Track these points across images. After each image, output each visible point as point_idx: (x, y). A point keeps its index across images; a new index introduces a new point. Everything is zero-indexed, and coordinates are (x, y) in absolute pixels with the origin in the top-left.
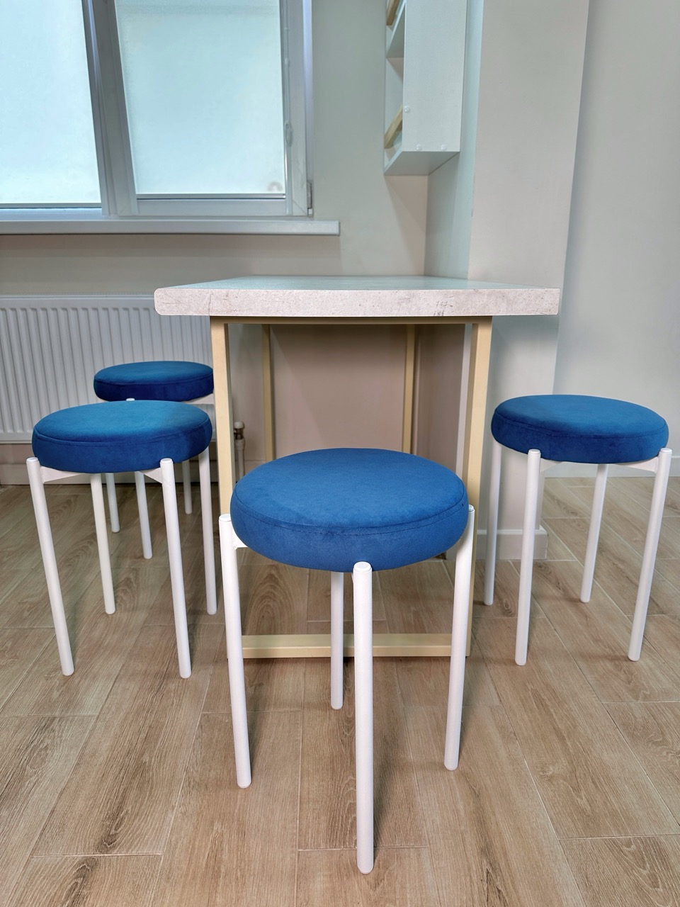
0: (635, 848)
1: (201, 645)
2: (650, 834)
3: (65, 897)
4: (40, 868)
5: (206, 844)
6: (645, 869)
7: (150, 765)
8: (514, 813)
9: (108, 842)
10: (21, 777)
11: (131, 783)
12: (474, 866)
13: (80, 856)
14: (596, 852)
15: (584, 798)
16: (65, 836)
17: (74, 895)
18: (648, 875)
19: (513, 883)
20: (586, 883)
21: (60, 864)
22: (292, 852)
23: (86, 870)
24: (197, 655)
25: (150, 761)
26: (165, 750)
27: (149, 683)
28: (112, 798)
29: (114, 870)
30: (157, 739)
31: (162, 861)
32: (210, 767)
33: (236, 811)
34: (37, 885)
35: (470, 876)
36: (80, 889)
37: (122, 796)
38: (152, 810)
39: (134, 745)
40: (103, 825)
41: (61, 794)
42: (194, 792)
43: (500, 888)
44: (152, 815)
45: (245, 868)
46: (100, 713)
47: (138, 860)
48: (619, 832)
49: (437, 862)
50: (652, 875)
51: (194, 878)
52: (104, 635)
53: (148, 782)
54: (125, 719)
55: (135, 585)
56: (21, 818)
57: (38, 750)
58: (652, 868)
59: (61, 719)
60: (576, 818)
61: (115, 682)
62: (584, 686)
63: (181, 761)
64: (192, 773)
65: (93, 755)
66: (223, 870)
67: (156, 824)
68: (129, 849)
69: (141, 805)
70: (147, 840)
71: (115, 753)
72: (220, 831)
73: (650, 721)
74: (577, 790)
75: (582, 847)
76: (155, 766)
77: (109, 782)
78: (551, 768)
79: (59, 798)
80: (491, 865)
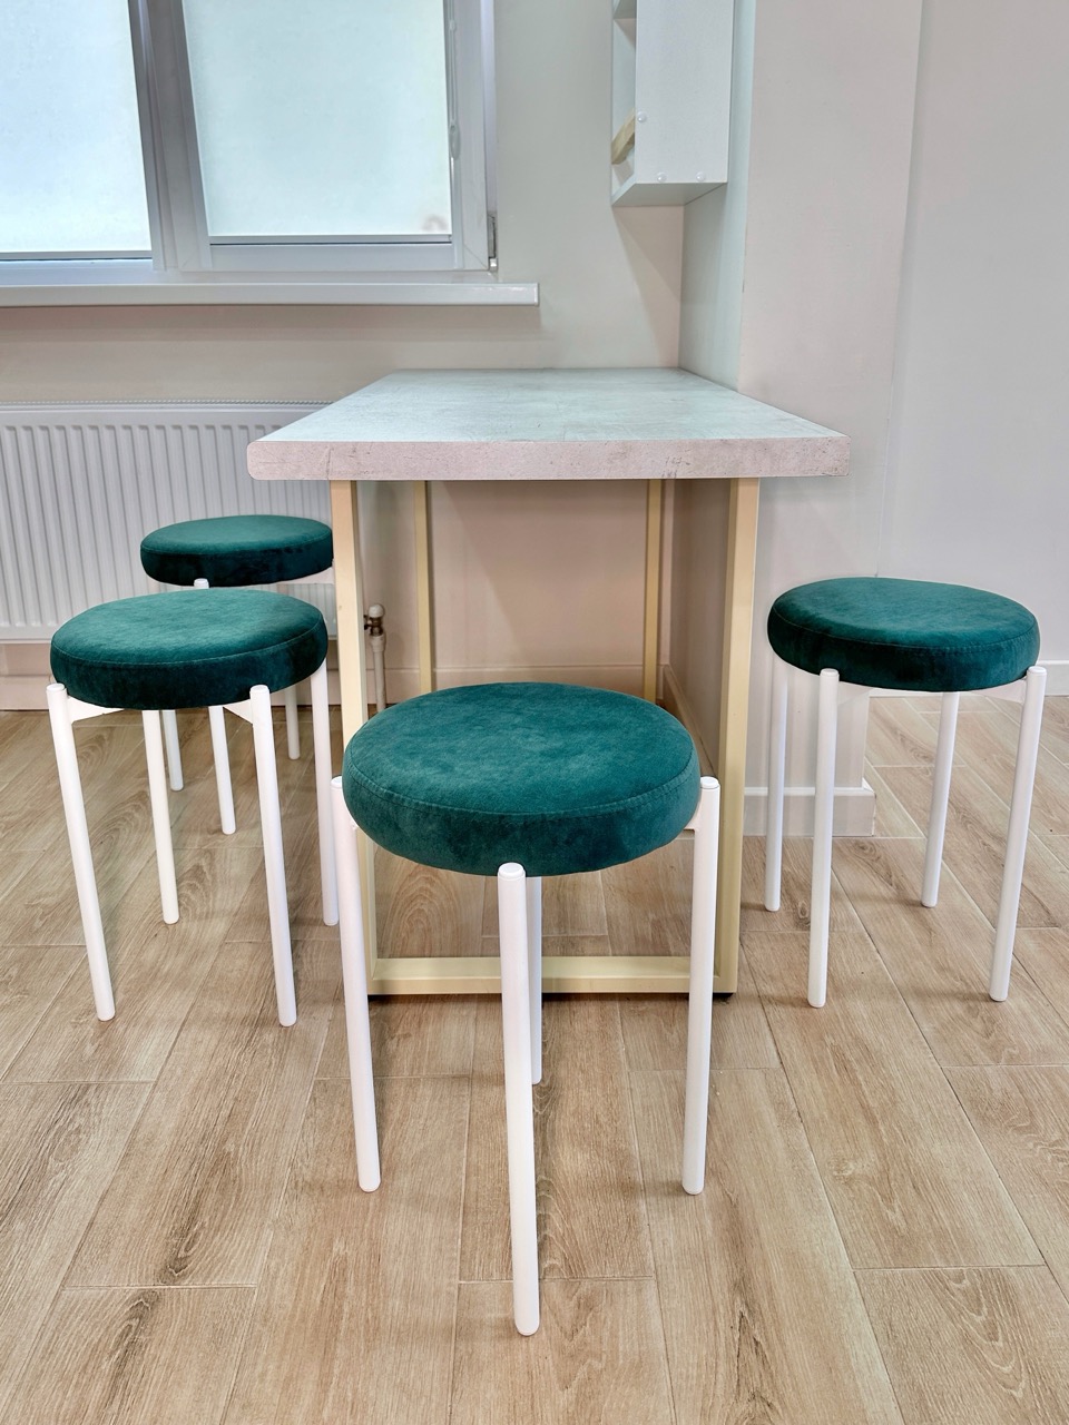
0: (969, 1284)
1: (314, 973)
2: (994, 1264)
3: (114, 1346)
4: (76, 1305)
5: (322, 1273)
6: (979, 1314)
7: (236, 1158)
8: (789, 1231)
9: (175, 1268)
10: (41, 1174)
12: (721, 1308)
13: (134, 1289)
14: (908, 1289)
15: (897, 1210)
16: (111, 1260)
17: (126, 1342)
18: (984, 1323)
19: (778, 1331)
20: (889, 1332)
21: (105, 1299)
22: (450, 1284)
23: (144, 1308)
24: (308, 989)
25: (237, 1152)
26: (258, 1134)
27: (233, 1033)
28: (179, 1204)
29: (186, 1308)
30: (248, 1117)
31: (255, 1297)
32: (328, 1160)
34: (72, 1328)
35: (715, 1322)
36: (135, 1334)
37: (194, 1202)
38: (241, 1221)
39: (212, 1127)
40: (167, 1244)
41: (102, 1199)
42: (303, 1197)
43: (758, 1339)
44: (240, 1231)
45: (378, 1308)
46: (158, 1079)
47: (220, 1294)
48: (948, 1261)
49: (667, 1301)
50: (990, 1324)
51: (303, 1320)
52: (162, 957)
53: (234, 1181)
54: (198, 1088)
55: (208, 877)
56: (44, 1232)
57: (66, 1134)
58: (991, 1313)
59: (98, 1087)
60: (882, 1238)
61: (181, 1029)
62: (916, 1041)
63: (284, 1151)
64: (301, 1168)
65: (149, 1142)
66: (346, 1309)
67: (246, 1243)
68: (207, 1277)
69: (224, 1215)
70: (234, 1267)
71: (184, 1138)
72: (342, 1253)
73: (1014, 1095)
74: (888, 1199)
75: (888, 1282)
76: (244, 1157)
77: (175, 1180)
78: (851, 1165)
79: (100, 1204)
80: (747, 1305)
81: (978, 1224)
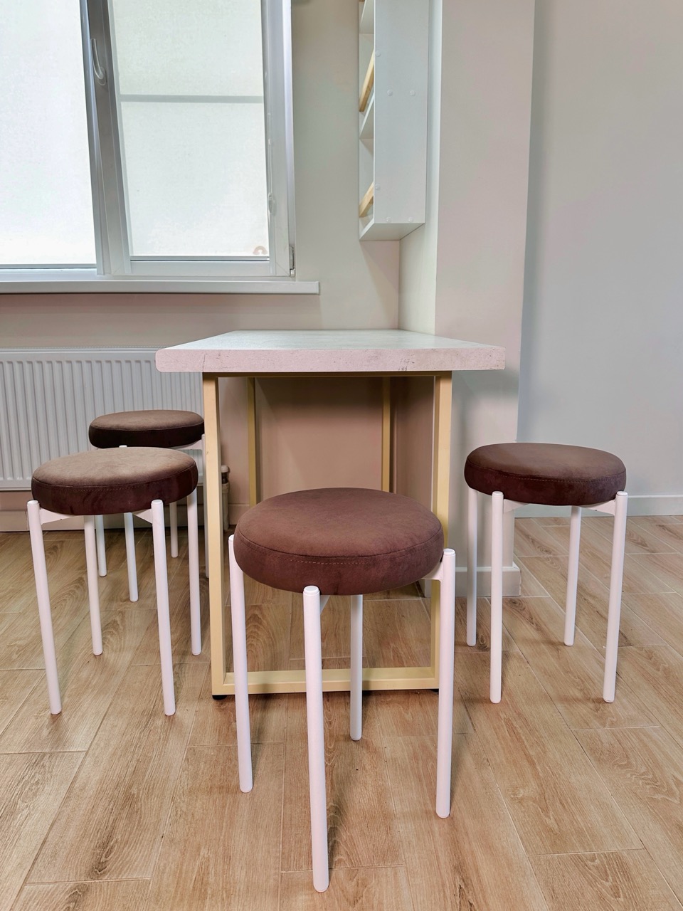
0: (599, 862)
1: (187, 683)
2: (613, 850)
4: (33, 895)
5: (193, 868)
6: (607, 881)
7: (138, 796)
8: (486, 832)
9: (99, 869)
10: (12, 812)
11: (120, 814)
12: (447, 882)
13: (72, 883)
14: (562, 866)
15: (552, 818)
16: (57, 865)
18: (610, 886)
19: (484, 897)
20: (553, 895)
21: (53, 890)
22: (275, 874)
23: (78, 895)
24: (183, 693)
25: (138, 793)
26: (153, 782)
27: (136, 720)
28: (102, 828)
29: (105, 895)
30: (146, 772)
31: (151, 885)
33: (222, 837)
35: (444, 892)
37: (111, 826)
38: (141, 838)
39: (123, 778)
40: (94, 853)
41: (52, 825)
42: (181, 820)
43: (472, 902)
44: (141, 843)
45: (230, 890)
46: (89, 749)
48: (584, 848)
49: (413, 879)
50: (614, 887)
51: (182, 900)
52: (92, 675)
53: (137, 812)
54: (114, 754)
55: (121, 627)
56: (14, 848)
57: (29, 785)
58: (614, 880)
59: (51, 754)
60: (544, 836)
61: (103, 719)
62: (554, 715)
63: (169, 792)
64: (179, 803)
65: (83, 789)
66: (209, 892)
67: (144, 852)
68: (119, 875)
69: (130, 834)
70: (137, 867)
71: (105, 786)
72: (206, 856)
73: (616, 746)
74: (546, 810)
75: (550, 863)
76: (143, 797)
77: (99, 812)
78: (522, 791)
79: (50, 829)
80: (463, 881)
81: (602, 824)
